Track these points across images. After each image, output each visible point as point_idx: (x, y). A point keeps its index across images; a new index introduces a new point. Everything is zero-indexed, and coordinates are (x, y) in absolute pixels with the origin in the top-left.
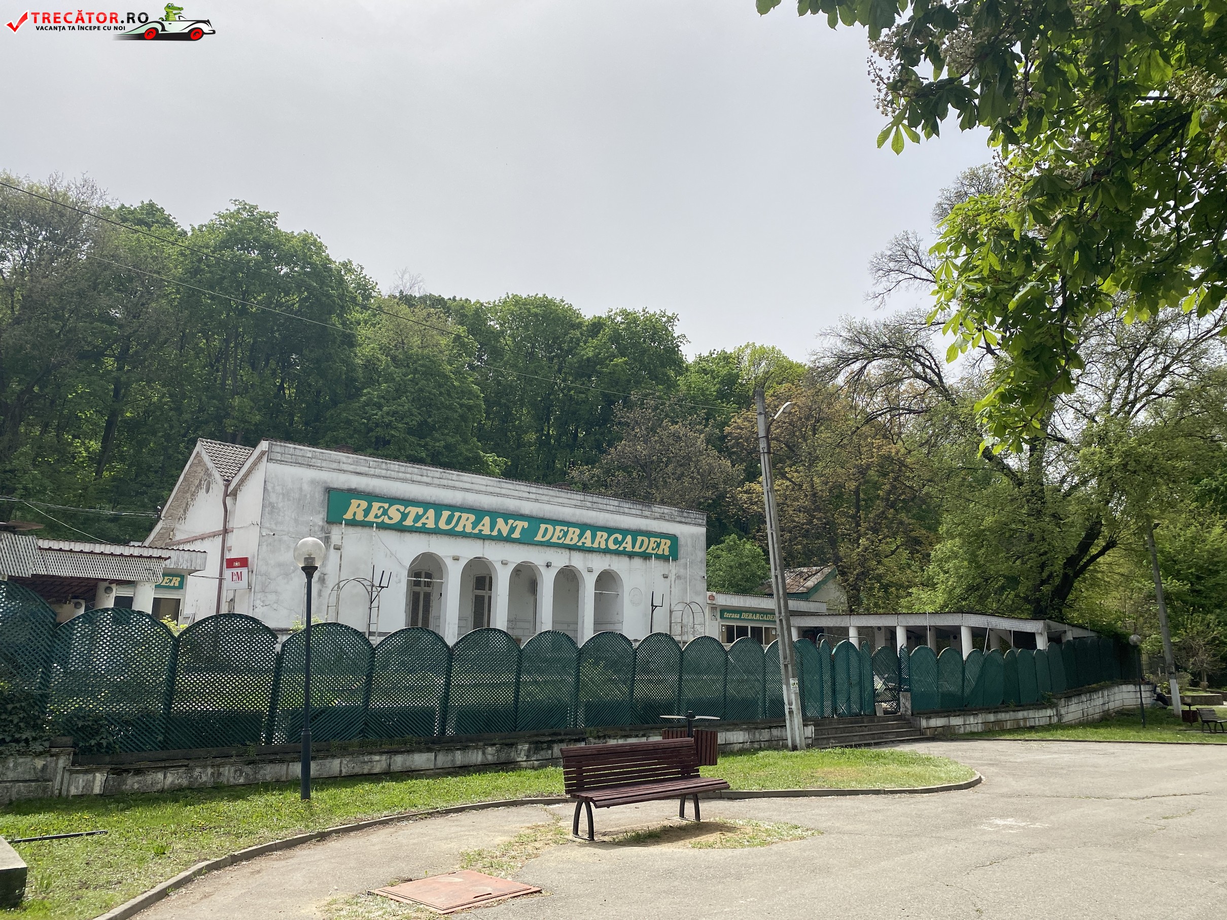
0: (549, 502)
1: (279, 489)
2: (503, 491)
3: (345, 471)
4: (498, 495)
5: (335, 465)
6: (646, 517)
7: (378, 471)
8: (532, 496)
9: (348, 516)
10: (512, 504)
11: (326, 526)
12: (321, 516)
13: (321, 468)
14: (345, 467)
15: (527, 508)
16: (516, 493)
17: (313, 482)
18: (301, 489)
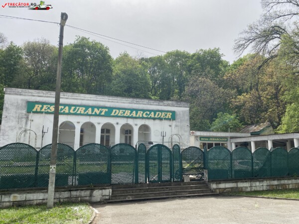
0: (117, 102)
1: (9, 103)
2: (98, 99)
3: (34, 96)
4: (96, 101)
5: (30, 94)
6: (161, 105)
7: (47, 95)
8: (110, 100)
9: (34, 110)
10: (101, 104)
11: (27, 114)
12: (25, 111)
13: (25, 95)
14: (34, 94)
15: (108, 104)
16: (103, 100)
17: (22, 100)
18: (18, 102)
